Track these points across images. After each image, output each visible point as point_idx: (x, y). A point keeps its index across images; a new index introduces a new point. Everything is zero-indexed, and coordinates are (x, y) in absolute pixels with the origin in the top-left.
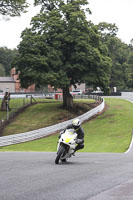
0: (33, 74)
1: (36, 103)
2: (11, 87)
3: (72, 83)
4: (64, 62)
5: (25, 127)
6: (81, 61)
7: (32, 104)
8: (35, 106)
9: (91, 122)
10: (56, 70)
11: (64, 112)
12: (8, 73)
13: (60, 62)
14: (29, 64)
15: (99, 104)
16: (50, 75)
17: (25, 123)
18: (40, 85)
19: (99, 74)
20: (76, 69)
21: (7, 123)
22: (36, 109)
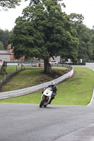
0: (23, 49)
1: (25, 69)
2: (8, 58)
3: (51, 56)
4: (46, 41)
5: (17, 86)
6: (57, 41)
7: (22, 70)
8: (24, 72)
9: (64, 84)
10: (40, 46)
11: (46, 76)
12: (5, 48)
13: (42, 41)
14: (21, 42)
15: (69, 71)
16: (36, 50)
17: (17, 83)
18: (29, 57)
19: (70, 50)
20: (54, 46)
21: (5, 83)
22: (25, 74)
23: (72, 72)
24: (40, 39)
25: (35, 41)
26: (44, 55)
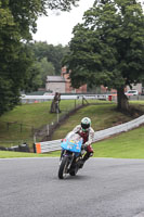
0: (85, 73)
1: (88, 104)
3: (128, 83)
4: (119, 60)
6: (137, 60)
7: (84, 105)
8: (86, 109)
10: (111, 68)
11: (119, 114)
12: (58, 73)
13: (114, 61)
14: (81, 62)
16: (104, 74)
18: (93, 85)
20: (132, 68)
21: (57, 126)
24: (110, 57)
25: (103, 61)
26: (117, 82)
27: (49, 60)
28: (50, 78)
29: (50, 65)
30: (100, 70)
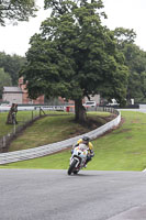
1: (46, 116)
2: (18, 99)
3: (86, 94)
4: (77, 71)
5: (33, 142)
6: (95, 71)
7: (41, 116)
9: (106, 137)
10: (68, 80)
11: (77, 125)
12: (15, 83)
13: (72, 72)
14: (38, 73)
15: (114, 117)
16: (61, 85)
17: (32, 138)
18: (50, 96)
19: (115, 85)
20: (90, 79)
21: (14, 137)
22: (46, 123)
23: (118, 119)
24: (68, 68)
25: (60, 72)
26: (75, 93)
27: (5, 71)
28: (7, 89)
29: (7, 76)
30: (58, 81)
